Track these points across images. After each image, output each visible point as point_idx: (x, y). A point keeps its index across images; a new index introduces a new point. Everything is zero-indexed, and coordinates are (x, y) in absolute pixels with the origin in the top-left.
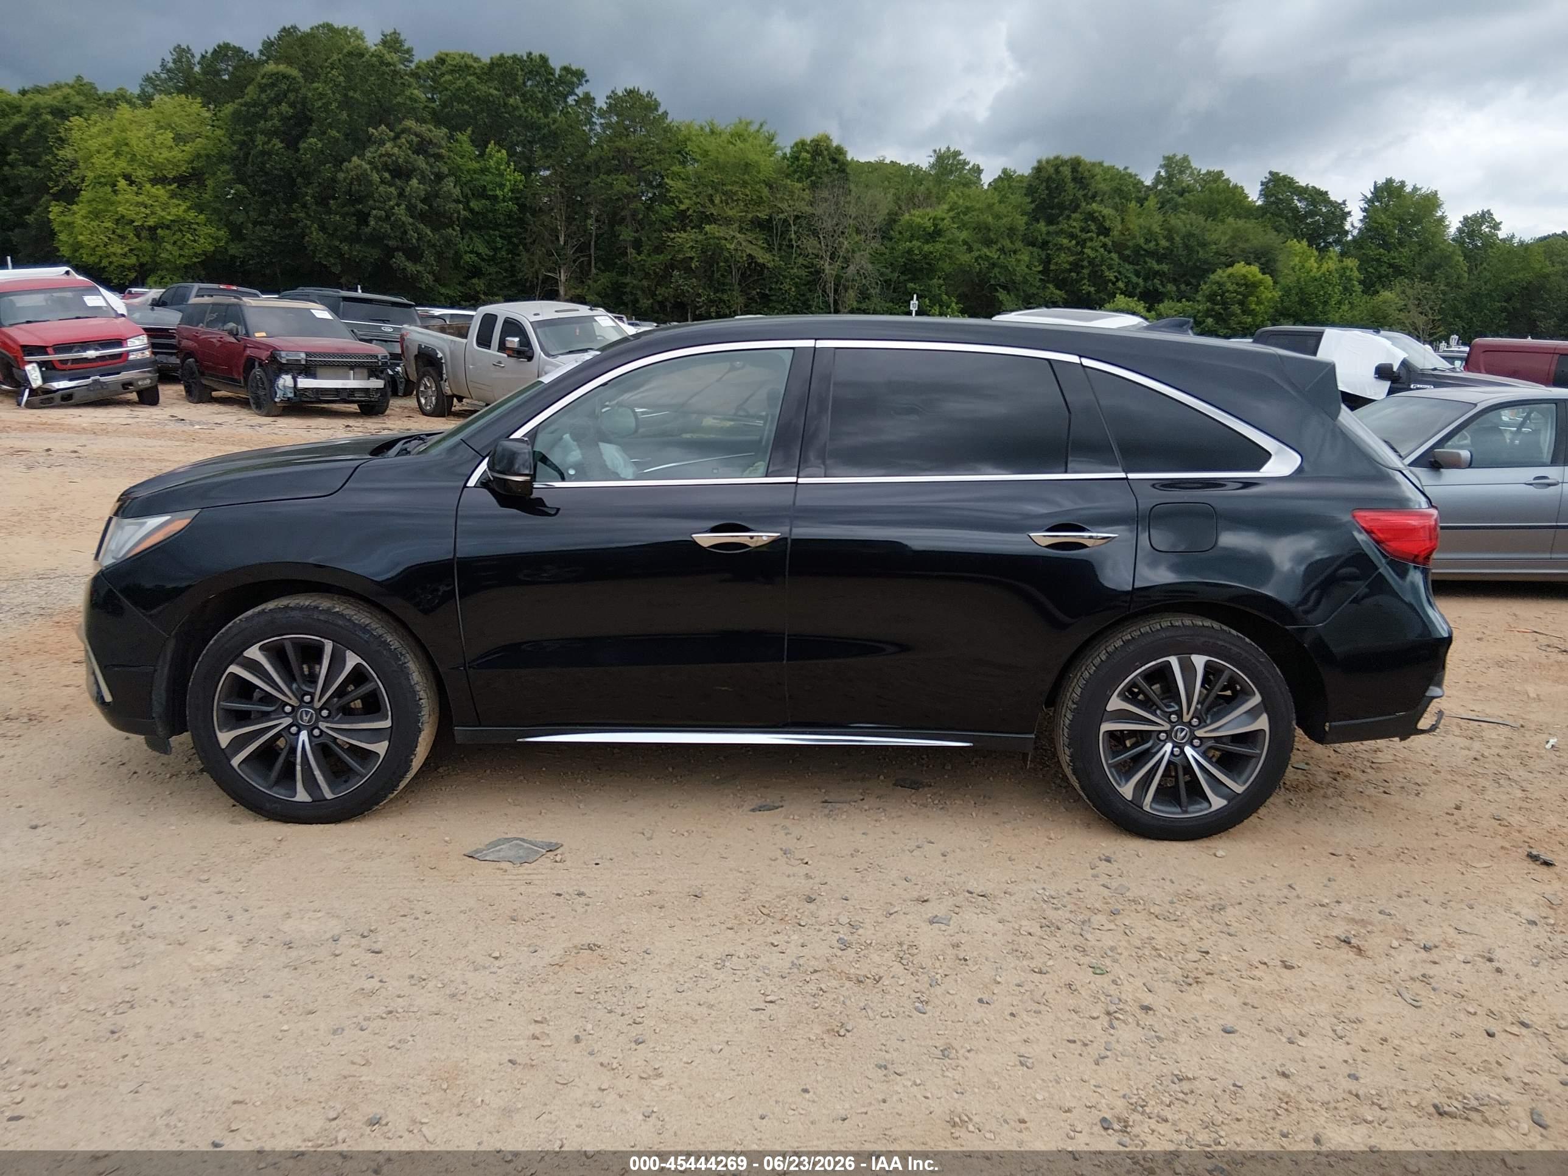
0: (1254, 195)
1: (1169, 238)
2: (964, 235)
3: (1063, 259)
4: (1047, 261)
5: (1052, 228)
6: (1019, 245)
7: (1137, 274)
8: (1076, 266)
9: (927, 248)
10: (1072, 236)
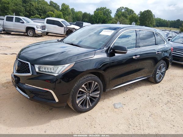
0: (49, 3)
1: (41, 8)
2: (13, 4)
3: (28, 9)
4: (26, 9)
5: (26, 5)
6: (21, 6)
7: (38, 12)
8: (30, 10)
9: (8, 5)
10: (29, 6)
